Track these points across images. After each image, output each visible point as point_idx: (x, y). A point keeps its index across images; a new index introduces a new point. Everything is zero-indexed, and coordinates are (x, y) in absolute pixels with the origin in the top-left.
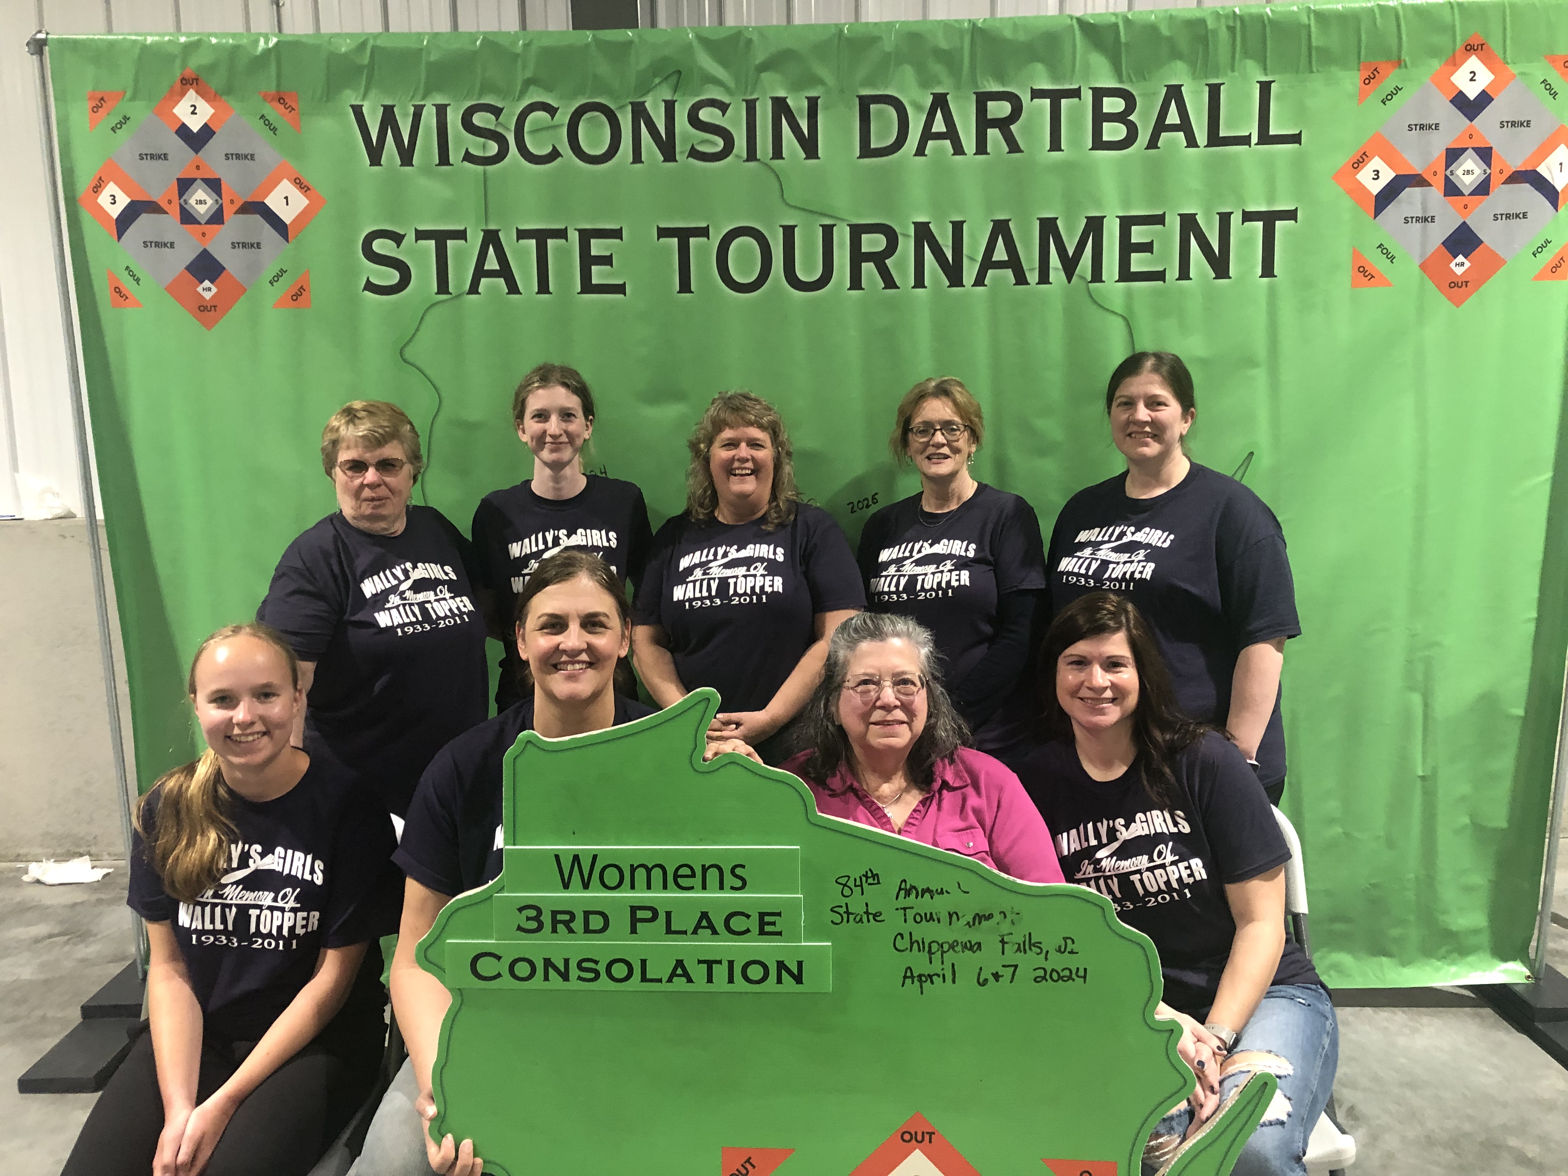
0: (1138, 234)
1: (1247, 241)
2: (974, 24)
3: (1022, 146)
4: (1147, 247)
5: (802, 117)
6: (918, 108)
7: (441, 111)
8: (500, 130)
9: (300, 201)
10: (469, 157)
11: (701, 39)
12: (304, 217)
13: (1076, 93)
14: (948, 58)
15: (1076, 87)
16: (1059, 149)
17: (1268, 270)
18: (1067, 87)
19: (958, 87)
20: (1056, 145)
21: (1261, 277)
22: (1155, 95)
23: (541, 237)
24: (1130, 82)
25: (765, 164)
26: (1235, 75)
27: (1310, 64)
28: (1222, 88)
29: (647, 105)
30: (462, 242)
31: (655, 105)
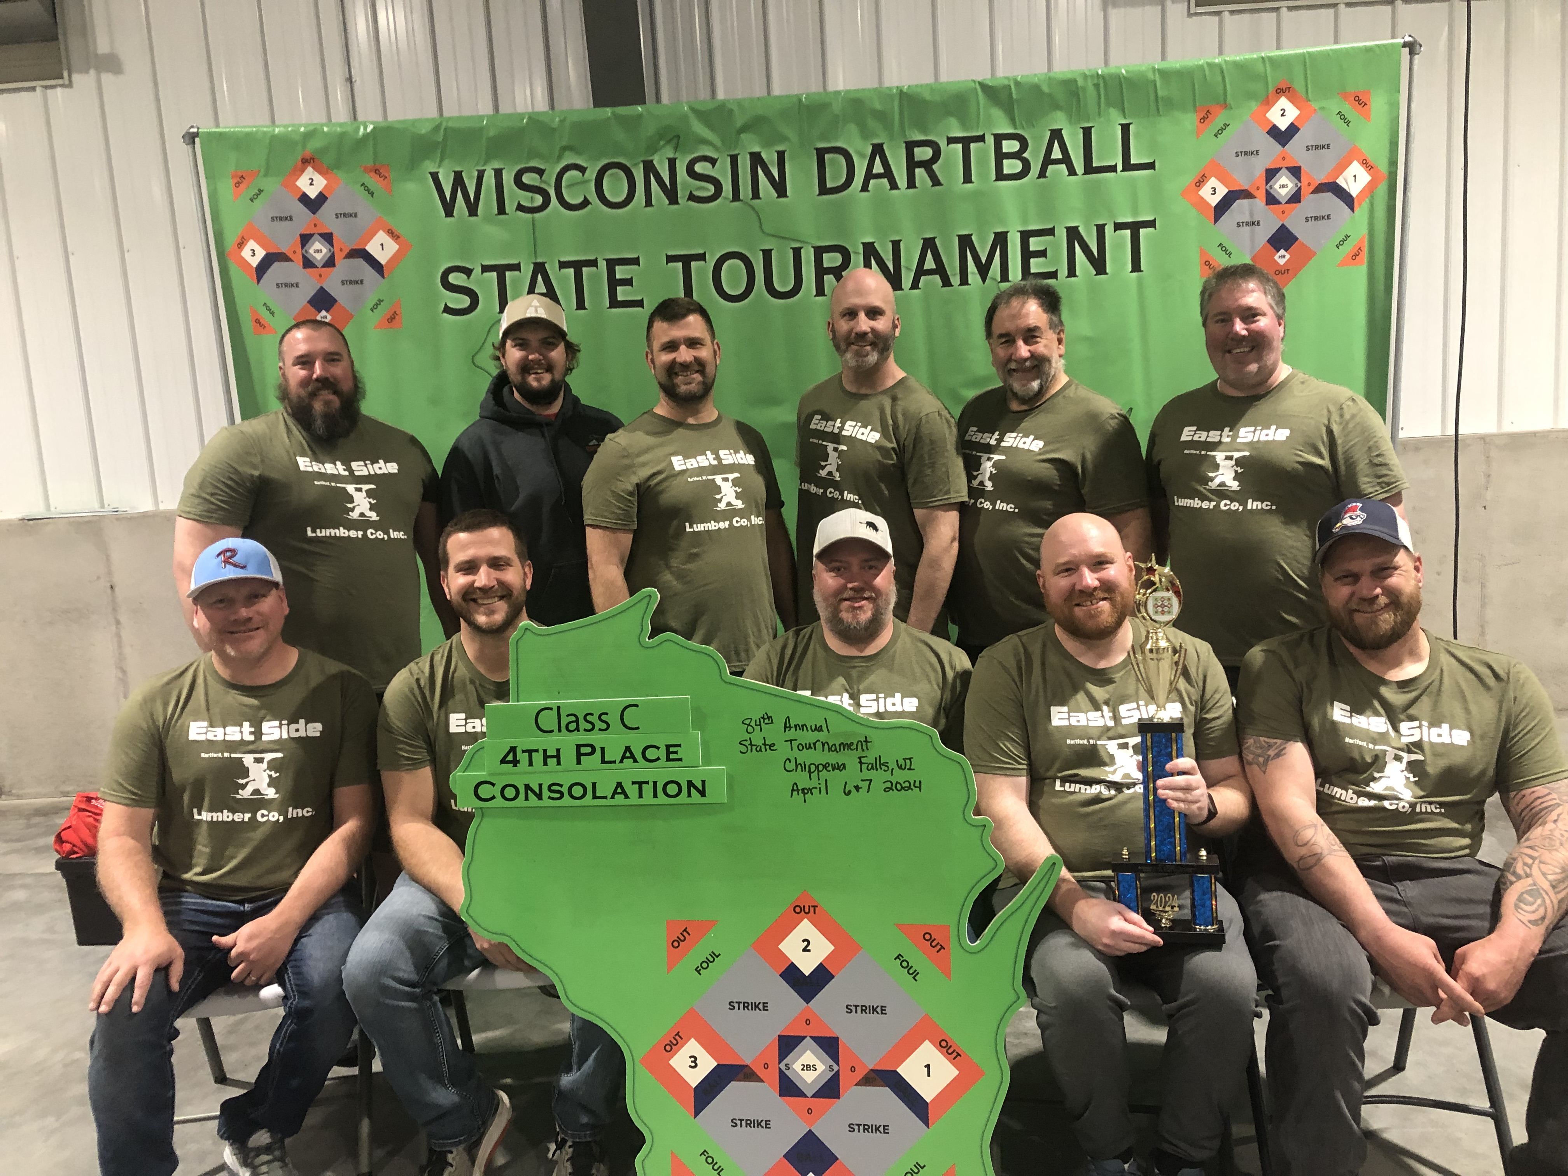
0: (1035, 244)
1: (1119, 246)
2: (901, 91)
3: (942, 181)
4: (1042, 254)
5: (773, 165)
6: (862, 155)
7: (498, 173)
8: (543, 186)
9: (392, 247)
10: (520, 208)
11: (693, 109)
12: (396, 259)
13: (981, 139)
14: (882, 117)
15: (981, 134)
16: (970, 181)
17: (1136, 267)
18: (974, 134)
19: (891, 138)
20: (967, 179)
21: (1131, 272)
22: (1042, 137)
23: (577, 266)
24: (1023, 128)
25: (746, 203)
26: (1102, 119)
27: (1158, 110)
28: (1093, 130)
29: (655, 162)
30: (517, 273)
31: (661, 162)
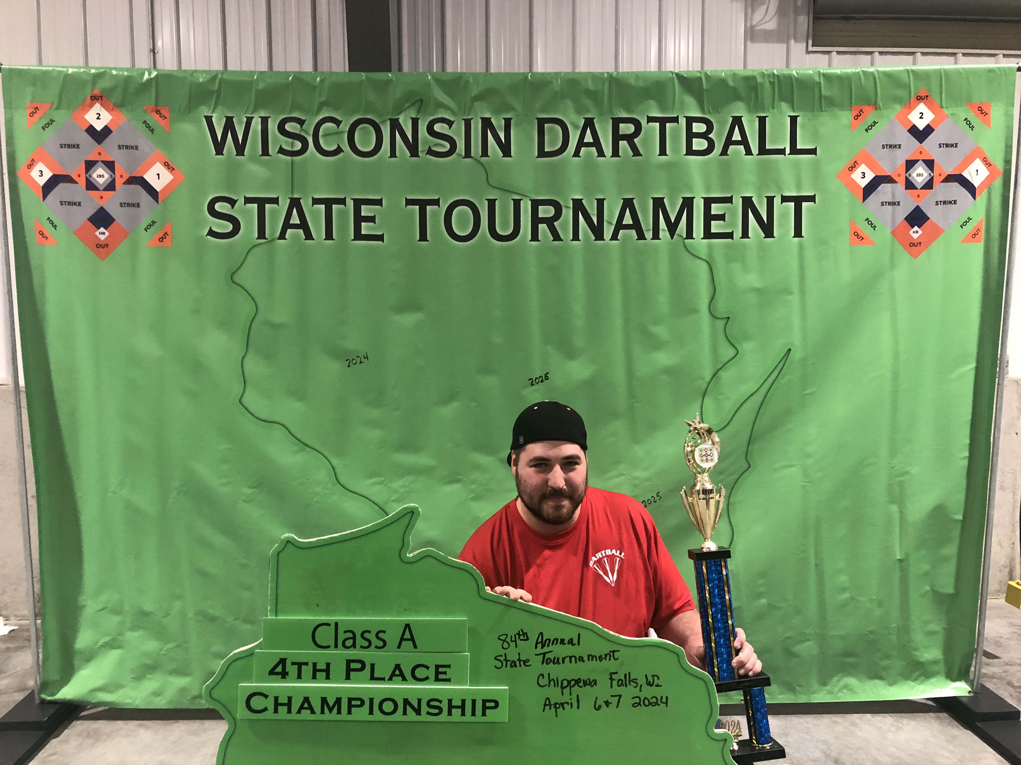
0: (716, 209)
1: (785, 215)
2: (611, 76)
3: (641, 152)
4: (721, 217)
5: (501, 129)
6: (575, 126)
7: (265, 121)
8: (303, 134)
9: (167, 177)
10: (282, 151)
11: (434, 79)
12: (170, 187)
13: (675, 120)
14: (594, 96)
15: (675, 116)
16: (665, 154)
17: (798, 233)
18: (670, 115)
19: (601, 114)
20: (663, 152)
21: (794, 237)
22: (725, 122)
23: (328, 203)
24: (710, 113)
25: (476, 159)
26: (775, 110)
27: (821, 106)
28: (767, 119)
29: (400, 121)
30: (275, 206)
31: (405, 121)
